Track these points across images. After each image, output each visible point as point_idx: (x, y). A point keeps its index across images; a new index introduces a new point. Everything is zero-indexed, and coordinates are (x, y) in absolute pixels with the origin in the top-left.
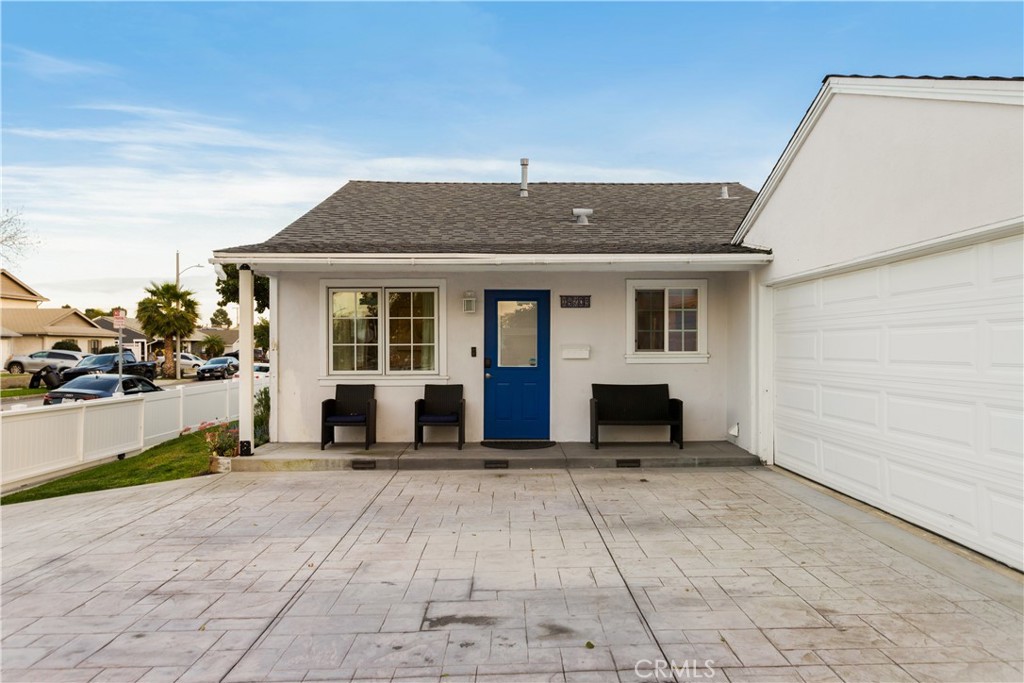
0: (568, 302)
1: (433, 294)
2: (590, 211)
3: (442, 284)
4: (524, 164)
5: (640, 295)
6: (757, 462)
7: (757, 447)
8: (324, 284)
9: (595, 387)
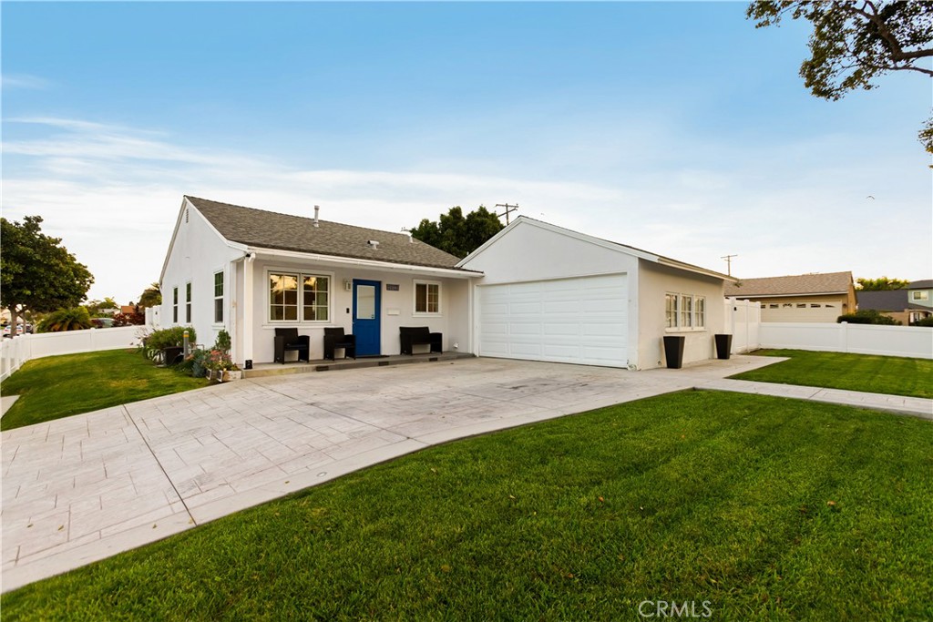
0: (390, 287)
1: (327, 279)
2: (378, 243)
3: (332, 274)
4: (317, 209)
5: (418, 286)
6: (473, 356)
7: (473, 349)
8: (266, 268)
9: (401, 328)
